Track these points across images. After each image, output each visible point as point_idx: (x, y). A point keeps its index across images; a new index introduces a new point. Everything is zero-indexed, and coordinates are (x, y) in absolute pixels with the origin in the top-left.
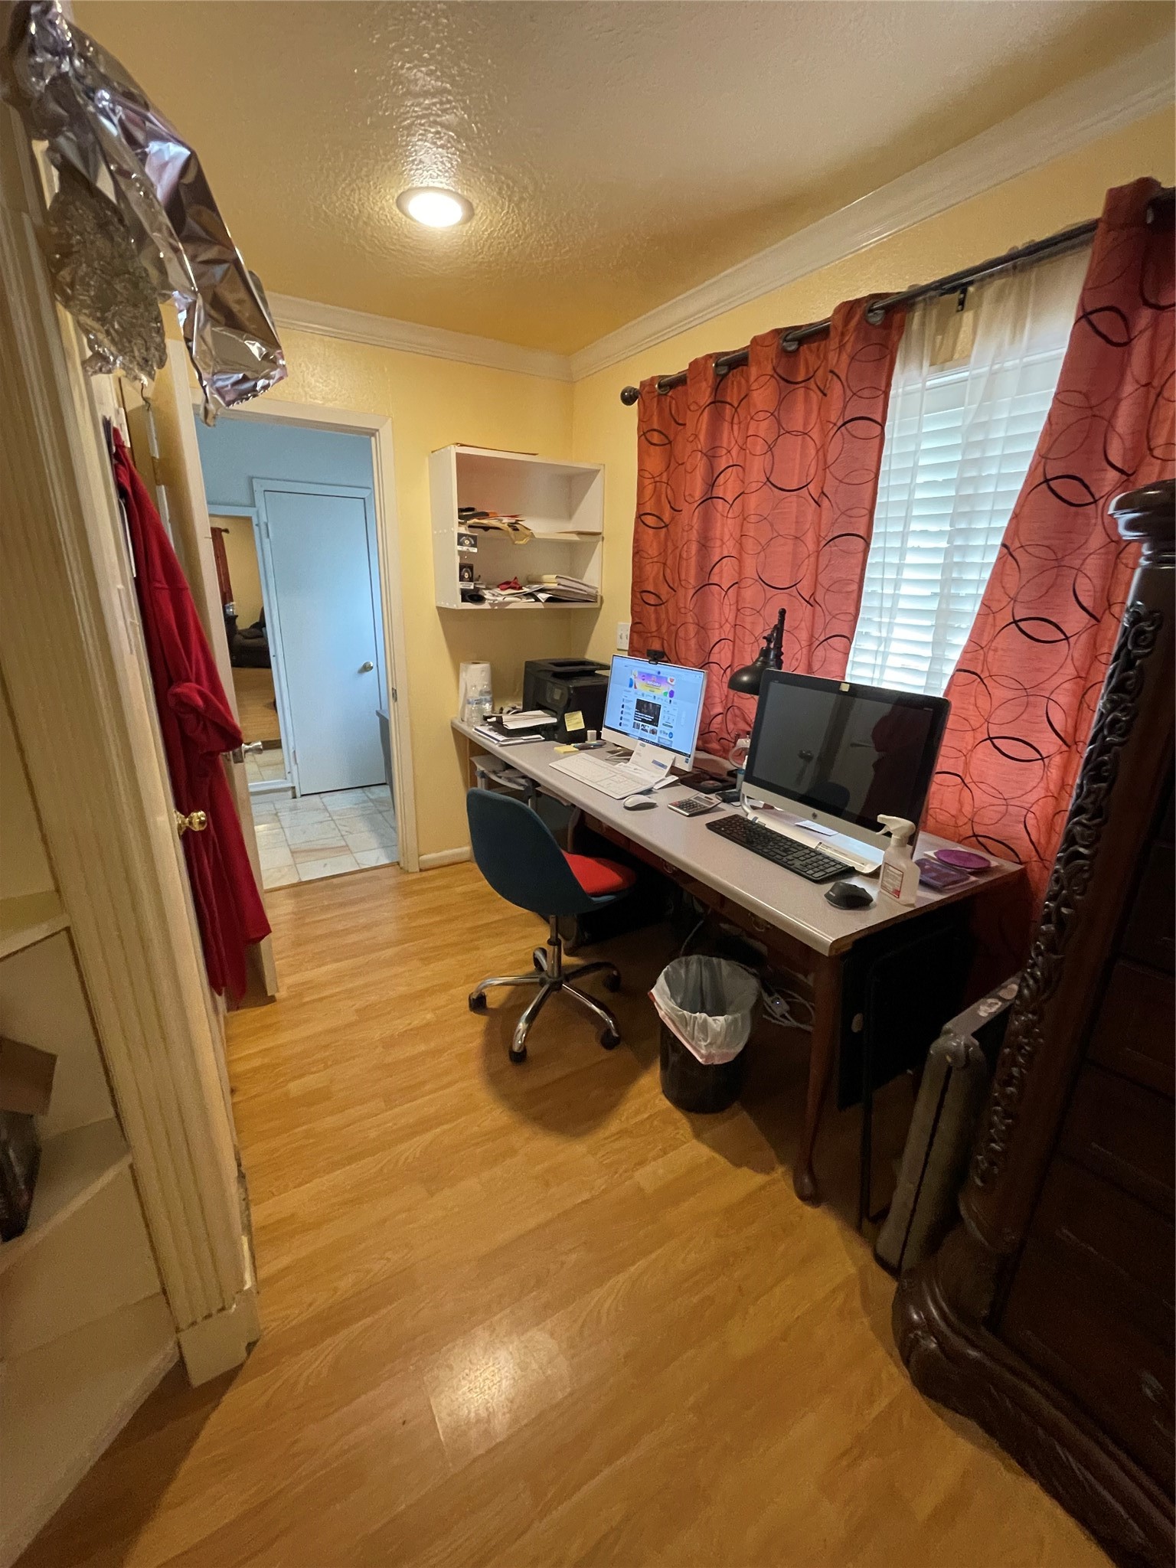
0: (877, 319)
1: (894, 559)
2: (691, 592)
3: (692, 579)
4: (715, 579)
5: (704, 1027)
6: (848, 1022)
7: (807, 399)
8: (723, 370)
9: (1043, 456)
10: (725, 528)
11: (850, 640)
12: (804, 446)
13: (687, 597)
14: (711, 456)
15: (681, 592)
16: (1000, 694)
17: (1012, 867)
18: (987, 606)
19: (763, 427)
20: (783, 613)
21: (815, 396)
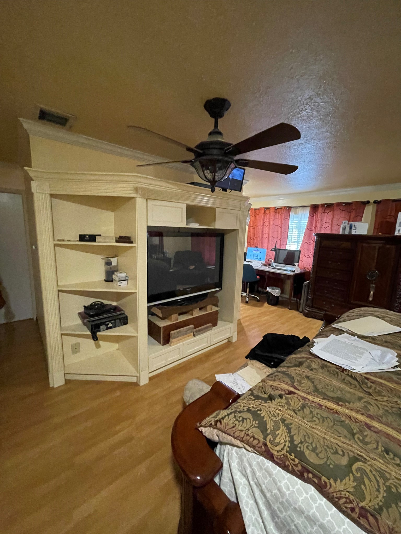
0: (288, 208)
1: (291, 235)
2: (260, 238)
3: (260, 235)
4: (264, 236)
5: (276, 291)
6: (294, 285)
7: (279, 215)
8: (265, 209)
9: (307, 226)
10: (266, 230)
11: (286, 245)
12: (278, 220)
13: (259, 239)
14: (264, 220)
15: (258, 238)
16: (305, 250)
17: (309, 270)
18: (303, 241)
19: (272, 218)
20: (276, 241)
21: (280, 215)
